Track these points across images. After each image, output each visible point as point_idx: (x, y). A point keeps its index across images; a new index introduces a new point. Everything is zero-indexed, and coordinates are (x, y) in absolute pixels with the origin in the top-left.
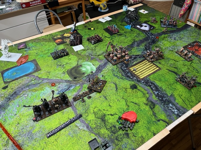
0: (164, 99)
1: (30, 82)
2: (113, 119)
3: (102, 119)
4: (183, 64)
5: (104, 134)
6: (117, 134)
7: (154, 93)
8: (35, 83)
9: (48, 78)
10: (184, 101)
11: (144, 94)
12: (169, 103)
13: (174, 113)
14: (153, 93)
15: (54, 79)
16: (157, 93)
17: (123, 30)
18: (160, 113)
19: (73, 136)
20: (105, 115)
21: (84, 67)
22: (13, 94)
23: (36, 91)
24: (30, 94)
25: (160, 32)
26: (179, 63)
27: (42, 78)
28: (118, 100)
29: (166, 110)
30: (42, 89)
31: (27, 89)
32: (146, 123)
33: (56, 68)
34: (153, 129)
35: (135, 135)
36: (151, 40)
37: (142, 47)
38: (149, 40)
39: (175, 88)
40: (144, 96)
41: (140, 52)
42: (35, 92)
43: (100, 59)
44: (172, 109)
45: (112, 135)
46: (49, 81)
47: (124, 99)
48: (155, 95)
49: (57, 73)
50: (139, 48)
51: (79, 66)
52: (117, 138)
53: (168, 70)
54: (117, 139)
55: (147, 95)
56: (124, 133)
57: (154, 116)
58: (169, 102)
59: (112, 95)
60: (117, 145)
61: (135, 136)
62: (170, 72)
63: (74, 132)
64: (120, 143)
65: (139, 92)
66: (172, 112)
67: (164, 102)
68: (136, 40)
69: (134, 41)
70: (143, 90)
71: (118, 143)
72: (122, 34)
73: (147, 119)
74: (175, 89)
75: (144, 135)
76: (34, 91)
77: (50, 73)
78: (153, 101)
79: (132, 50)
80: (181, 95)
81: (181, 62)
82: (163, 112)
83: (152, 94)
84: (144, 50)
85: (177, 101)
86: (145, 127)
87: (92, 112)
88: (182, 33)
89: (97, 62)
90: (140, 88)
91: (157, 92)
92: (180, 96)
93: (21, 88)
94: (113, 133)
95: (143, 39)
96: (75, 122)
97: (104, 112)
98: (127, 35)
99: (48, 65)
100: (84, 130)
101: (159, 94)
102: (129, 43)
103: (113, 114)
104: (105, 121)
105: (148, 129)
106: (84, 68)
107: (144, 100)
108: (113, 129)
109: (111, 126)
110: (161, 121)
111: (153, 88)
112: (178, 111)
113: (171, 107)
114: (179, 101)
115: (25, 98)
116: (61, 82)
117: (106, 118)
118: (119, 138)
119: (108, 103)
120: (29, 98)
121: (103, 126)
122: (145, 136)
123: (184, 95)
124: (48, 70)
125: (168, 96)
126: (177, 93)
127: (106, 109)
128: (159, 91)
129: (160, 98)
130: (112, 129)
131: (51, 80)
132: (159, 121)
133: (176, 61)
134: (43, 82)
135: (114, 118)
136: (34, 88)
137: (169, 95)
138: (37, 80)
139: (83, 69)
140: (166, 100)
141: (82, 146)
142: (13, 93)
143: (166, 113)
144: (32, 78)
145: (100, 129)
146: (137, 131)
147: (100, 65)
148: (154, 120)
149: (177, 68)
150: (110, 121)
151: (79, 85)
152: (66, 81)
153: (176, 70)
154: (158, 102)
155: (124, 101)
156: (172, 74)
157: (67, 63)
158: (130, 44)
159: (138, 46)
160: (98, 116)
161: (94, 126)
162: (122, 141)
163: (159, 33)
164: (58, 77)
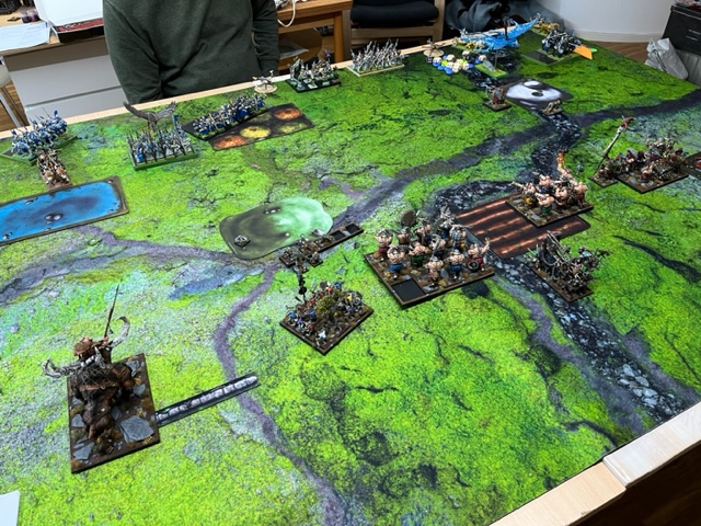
0: (599, 345)
1: (81, 249)
2: (378, 405)
3: (332, 403)
4: (685, 222)
5: (332, 461)
6: (386, 467)
7: (559, 320)
8: (97, 255)
9: (149, 239)
10: (684, 360)
11: (516, 318)
12: (623, 363)
13: (640, 400)
14: (552, 317)
15: (172, 243)
16: (572, 320)
17: (454, 99)
18: (581, 393)
19: (200, 461)
20: (344, 389)
21: (289, 212)
22: (7, 287)
23: (94, 280)
24: (68, 289)
25: (594, 110)
26: (666, 218)
27: (128, 238)
28: (407, 335)
29: (605, 388)
30: (117, 276)
31: (62, 272)
32: (518, 433)
33: (183, 207)
34: (547, 462)
35: (464, 479)
36: (560, 133)
37: (523, 154)
38: (549, 135)
39: (649, 305)
40: (518, 326)
41: (512, 171)
42: (88, 285)
43: (353, 188)
44: (632, 385)
45: (365, 470)
46: (150, 250)
47: (431, 333)
48: (563, 325)
49: (186, 224)
50: (511, 158)
51: (270, 211)
52: (384, 482)
53: (622, 238)
54: (382, 489)
55: (530, 325)
56: (415, 467)
57: (552, 408)
58: (622, 357)
59: (384, 316)
60: (380, 515)
61: (464, 485)
62: (629, 248)
63: (208, 445)
64: (396, 505)
65: (497, 309)
66: (635, 396)
67: (599, 356)
68: (502, 131)
69: (494, 135)
70: (512, 304)
71: (388, 506)
72: (448, 112)
73: (521, 419)
74: (650, 310)
75: (505, 483)
76: (88, 279)
77: (160, 226)
78: (554, 349)
79: (481, 166)
80: (675, 336)
81: (676, 214)
82: (594, 394)
83: (549, 320)
84: (528, 166)
85: (654, 357)
86: (512, 448)
87: (296, 371)
88: (680, 116)
89: (340, 195)
90: (503, 295)
91: (573, 316)
92: (670, 337)
93: (39, 269)
94: (369, 461)
95: (527, 130)
96: (222, 404)
97: (345, 376)
98: (468, 115)
99: (157, 198)
100: (251, 441)
101: (581, 323)
102: (471, 140)
103: (378, 386)
104: (343, 410)
105: (525, 458)
106: (286, 215)
107: (516, 341)
108: (372, 444)
109: (363, 432)
110: (582, 429)
111: (557, 302)
112: (660, 394)
113: (629, 378)
114: (663, 357)
115: (47, 303)
116: (194, 257)
117: (349, 401)
118: (391, 484)
119: (366, 345)
120: (61, 303)
121: (331, 430)
122: (510, 487)
123: (685, 337)
124: (153, 212)
125: (616, 334)
126: (656, 328)
127: (353, 367)
128: (581, 312)
129: (583, 341)
130: (366, 446)
131: (159, 246)
132: (573, 426)
133: (654, 210)
134: (126, 251)
135: (381, 402)
136: (90, 271)
137: (623, 331)
138: (106, 244)
139: (283, 221)
140: (608, 349)
141: (231, 501)
142: (6, 284)
143: (607, 398)
144: (90, 236)
145: (319, 441)
146: (475, 464)
147: (350, 209)
148: (551, 421)
149: (658, 234)
150: (365, 413)
151: (260, 270)
152: (212, 253)
153: (653, 242)
154: (572, 353)
155: (433, 340)
156: (637, 256)
157: (227, 196)
158: (475, 144)
159: (506, 150)
160: (318, 389)
161: (296, 427)
162: (403, 500)
163: (591, 114)
164: (186, 241)
